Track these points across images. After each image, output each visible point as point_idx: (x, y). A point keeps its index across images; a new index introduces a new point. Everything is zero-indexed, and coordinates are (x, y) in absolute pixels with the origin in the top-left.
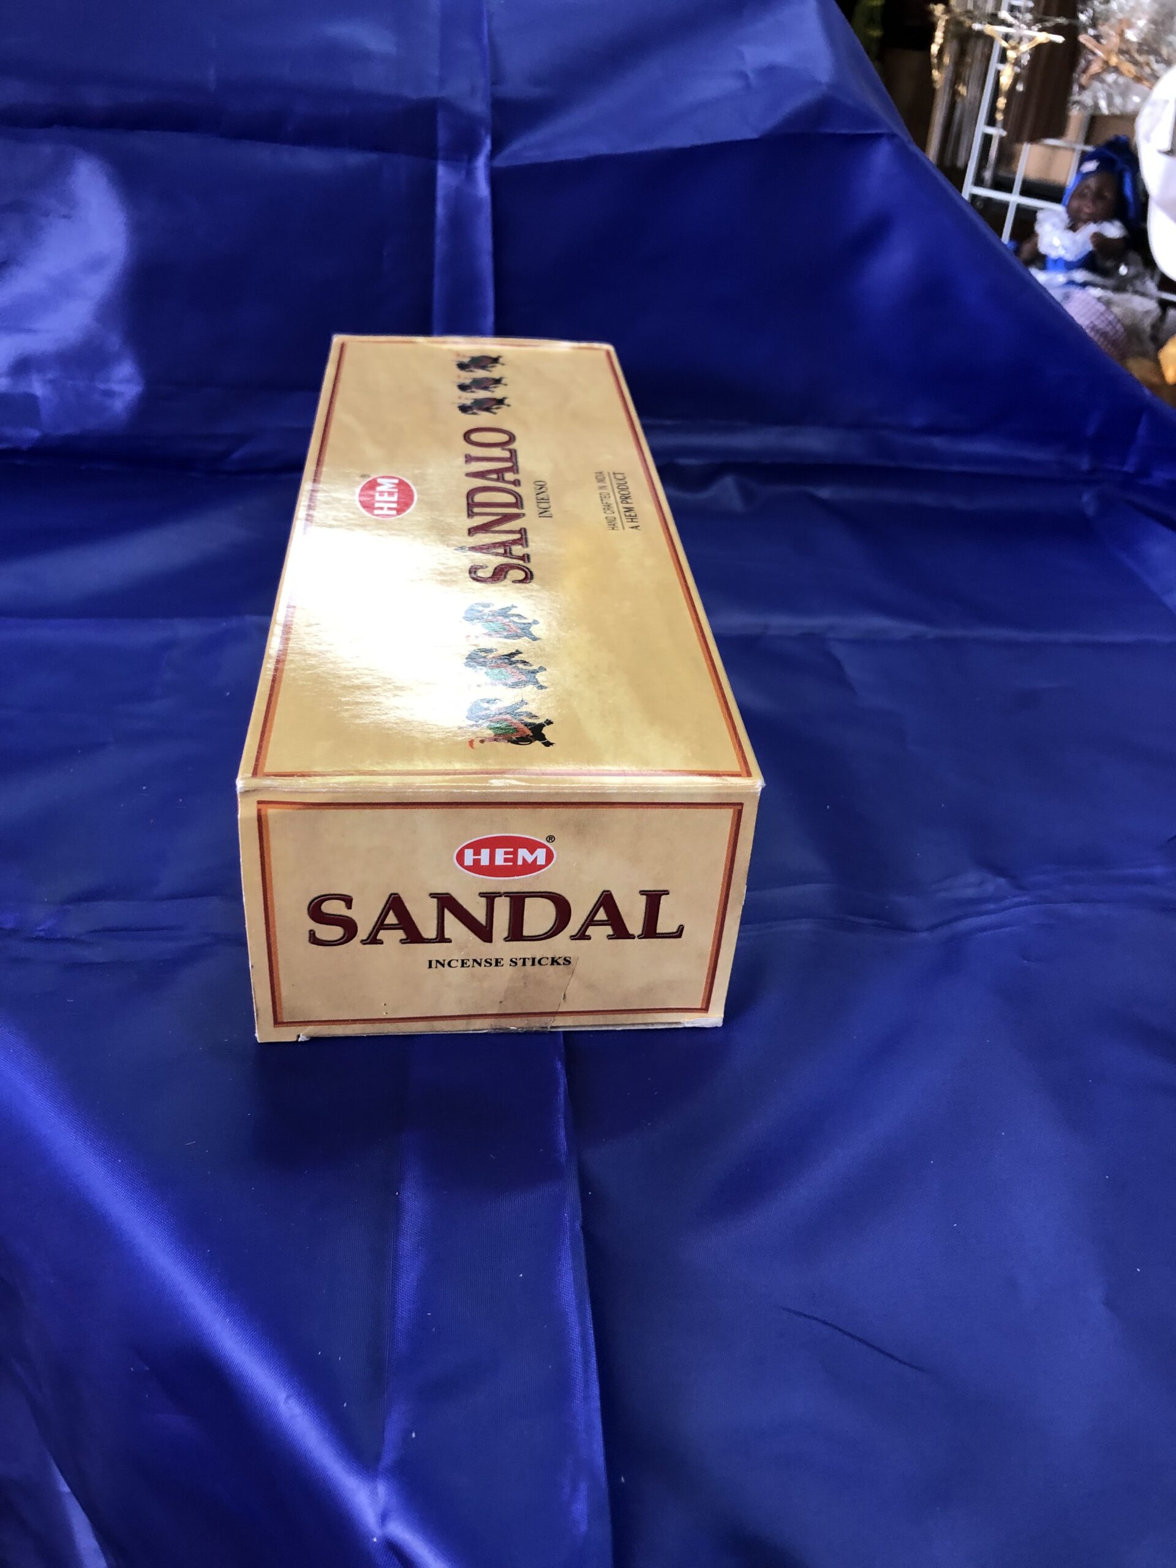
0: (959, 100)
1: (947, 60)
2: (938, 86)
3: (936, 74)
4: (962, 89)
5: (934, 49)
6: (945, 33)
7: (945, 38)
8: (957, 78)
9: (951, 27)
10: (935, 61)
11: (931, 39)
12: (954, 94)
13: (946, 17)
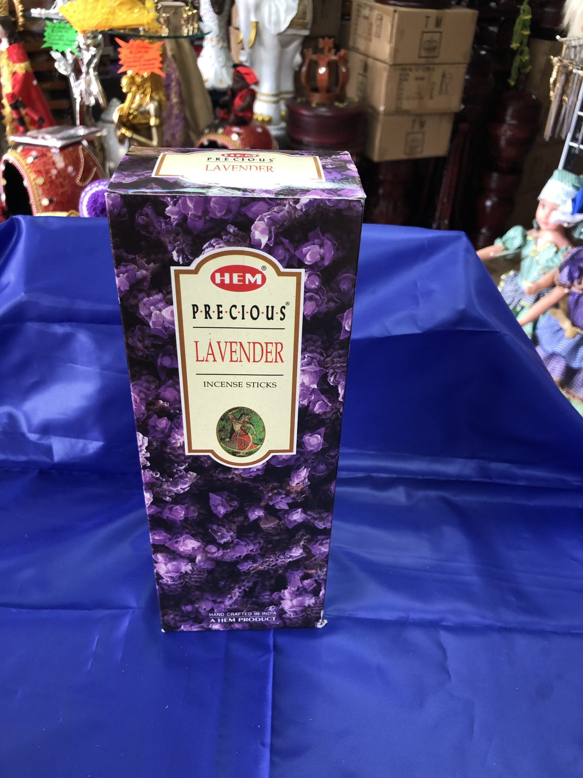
0: (564, 104)
1: (558, 85)
2: (552, 99)
3: (552, 93)
4: (565, 98)
5: (552, 80)
6: (558, 72)
7: (557, 76)
8: (564, 92)
9: (561, 69)
10: (551, 86)
11: (550, 75)
12: (561, 101)
13: (558, 64)
